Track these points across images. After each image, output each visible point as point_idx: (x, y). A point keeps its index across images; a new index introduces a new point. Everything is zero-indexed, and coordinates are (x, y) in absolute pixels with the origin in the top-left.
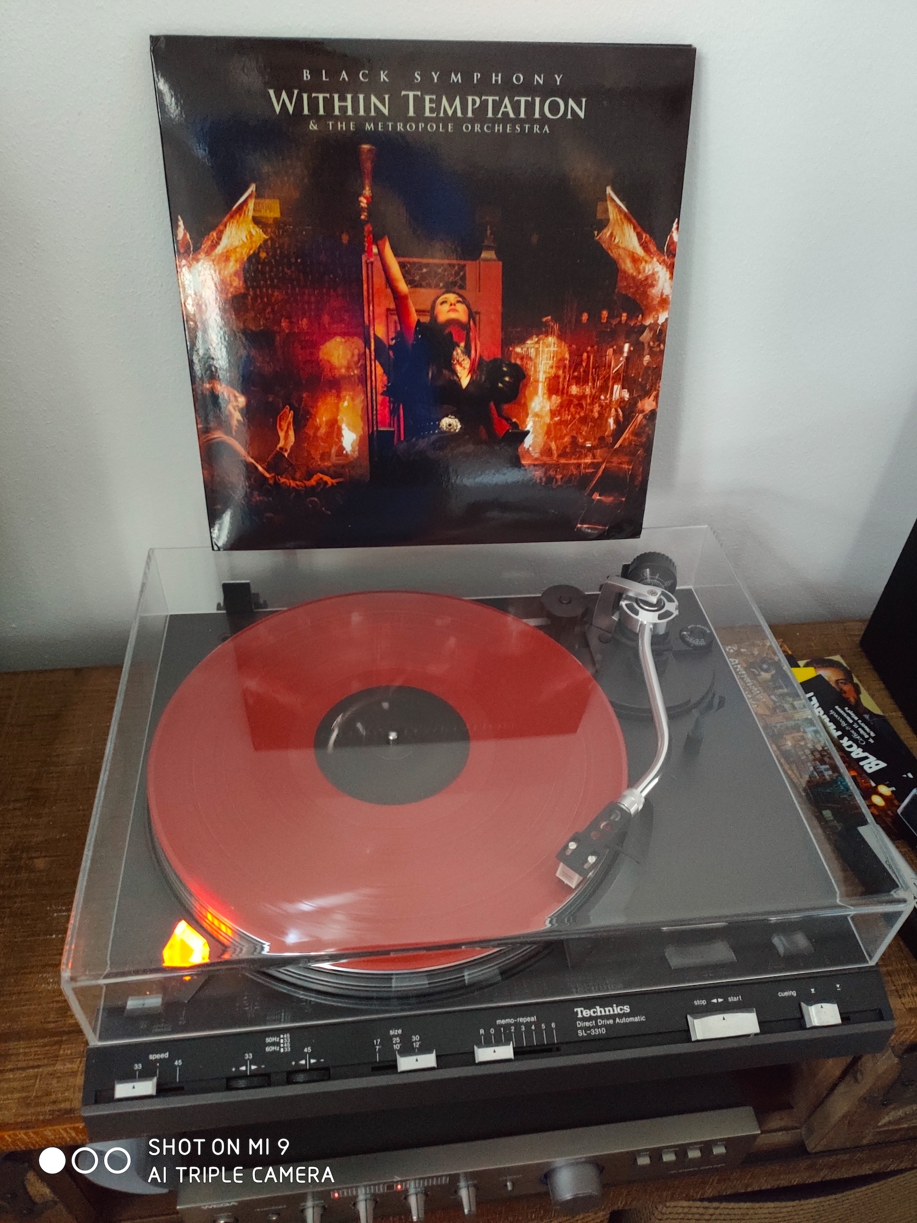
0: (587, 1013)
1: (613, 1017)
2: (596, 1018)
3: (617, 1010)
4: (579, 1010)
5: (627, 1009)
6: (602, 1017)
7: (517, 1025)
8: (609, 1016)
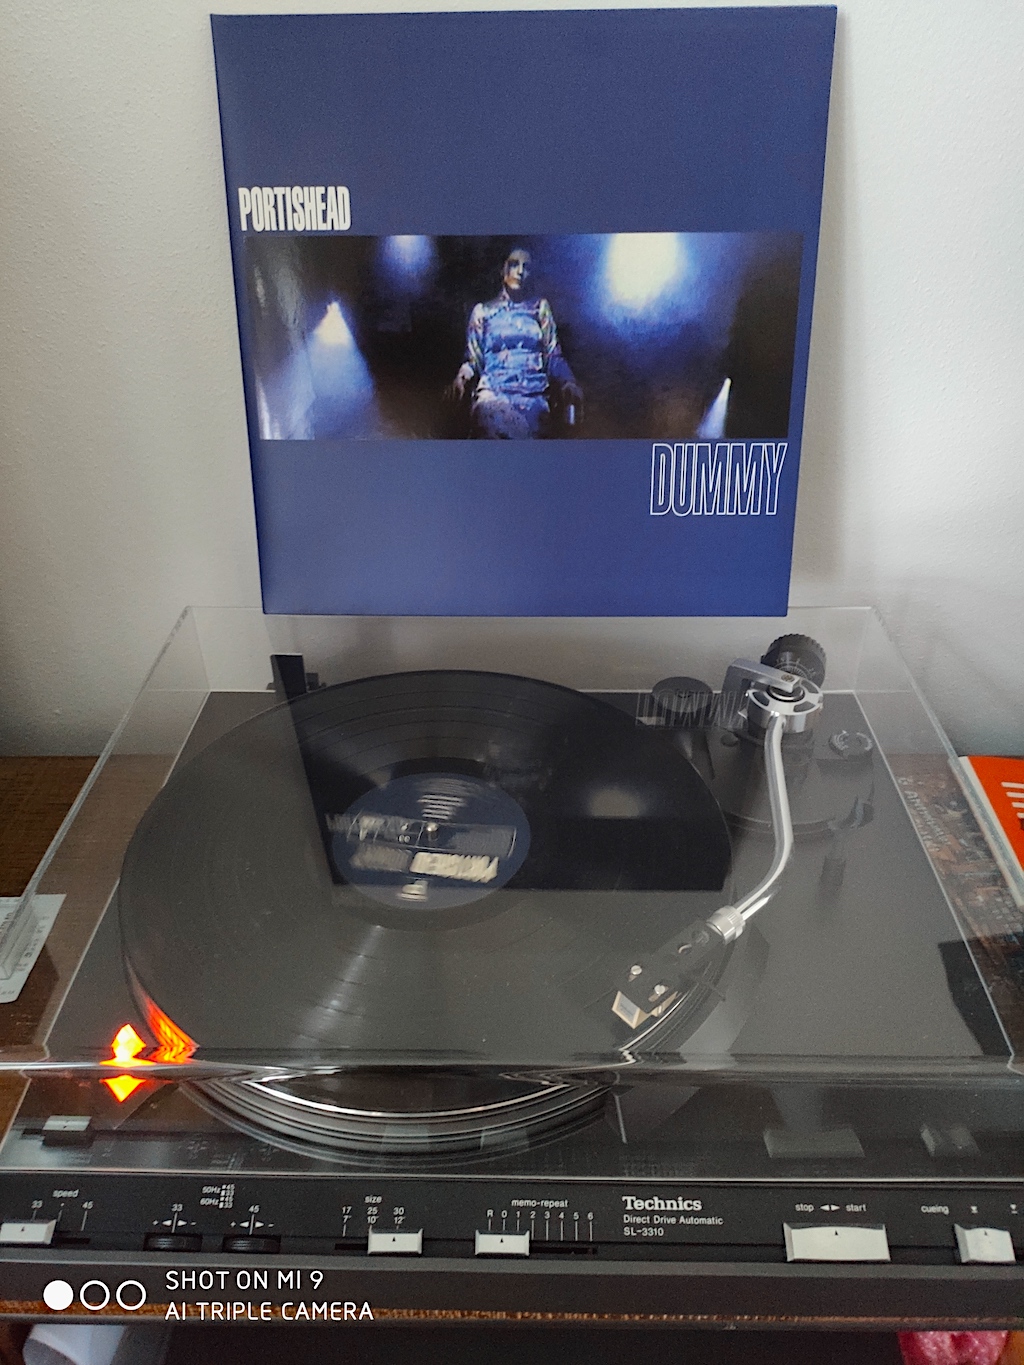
0: (639, 1205)
1: (676, 1214)
2: (651, 1213)
3: (683, 1206)
4: (629, 1199)
5: (697, 1206)
6: (661, 1213)
7: (540, 1210)
8: (671, 1214)
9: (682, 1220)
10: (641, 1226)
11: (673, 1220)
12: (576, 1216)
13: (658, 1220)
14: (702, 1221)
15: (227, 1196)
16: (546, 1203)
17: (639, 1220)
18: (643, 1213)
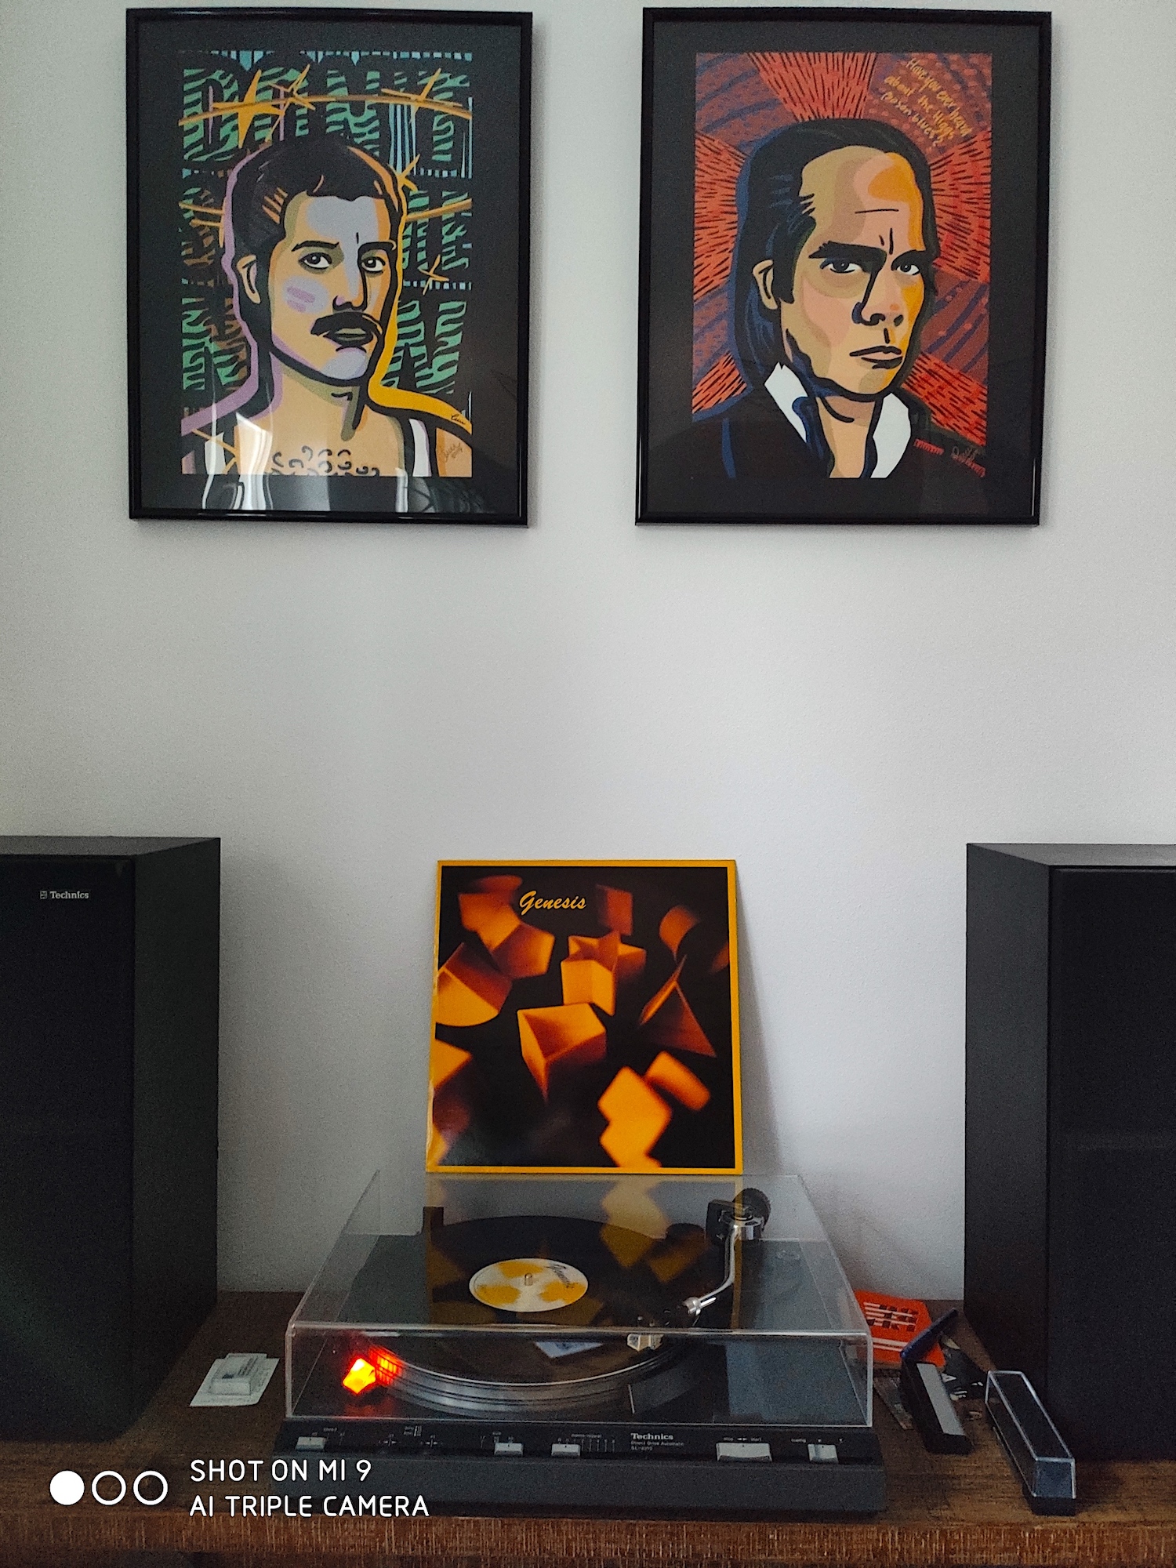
0: (639, 1437)
1: (660, 1441)
2: (647, 1441)
3: (663, 1437)
4: (635, 1435)
5: (671, 1437)
6: (651, 1440)
7: (587, 1438)
8: (657, 1441)
9: (662, 1443)
10: (641, 1446)
11: (658, 1444)
12: (606, 1441)
13: (649, 1443)
14: (671, 1444)
15: (417, 1432)
16: (589, 1436)
17: (639, 1443)
18: (642, 1440)
